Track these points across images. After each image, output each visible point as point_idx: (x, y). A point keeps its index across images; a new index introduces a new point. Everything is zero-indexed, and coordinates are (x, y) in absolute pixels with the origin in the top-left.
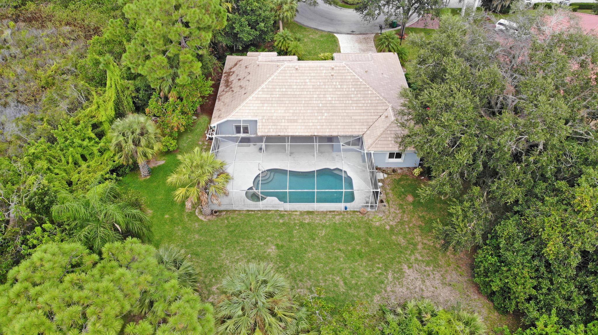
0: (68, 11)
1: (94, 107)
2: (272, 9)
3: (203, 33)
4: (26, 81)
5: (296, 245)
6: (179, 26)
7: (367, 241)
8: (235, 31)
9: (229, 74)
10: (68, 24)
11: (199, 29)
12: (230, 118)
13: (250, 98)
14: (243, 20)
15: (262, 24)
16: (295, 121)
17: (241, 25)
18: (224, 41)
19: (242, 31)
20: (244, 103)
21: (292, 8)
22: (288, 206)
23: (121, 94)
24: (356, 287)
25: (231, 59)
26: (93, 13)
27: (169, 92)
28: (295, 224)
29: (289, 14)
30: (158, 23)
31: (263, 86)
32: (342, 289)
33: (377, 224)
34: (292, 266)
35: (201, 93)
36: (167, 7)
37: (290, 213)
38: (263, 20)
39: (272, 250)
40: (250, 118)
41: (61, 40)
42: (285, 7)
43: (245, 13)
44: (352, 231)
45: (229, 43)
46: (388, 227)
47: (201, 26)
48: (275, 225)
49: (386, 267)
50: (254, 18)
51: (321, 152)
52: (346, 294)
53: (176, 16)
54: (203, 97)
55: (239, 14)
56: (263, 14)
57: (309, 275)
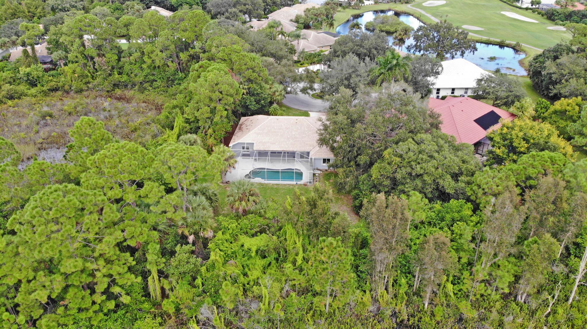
0: (144, 95)
1: (167, 136)
2: (269, 94)
3: (229, 98)
4: (122, 128)
6: (217, 93)
8: (247, 104)
9: (241, 125)
10: (144, 102)
11: (227, 95)
12: (240, 141)
13: (251, 132)
14: (252, 98)
15: (263, 101)
16: (274, 143)
17: (250, 102)
18: (241, 110)
19: (251, 105)
20: (248, 135)
21: (281, 94)
22: (266, 181)
23: (181, 131)
25: (243, 119)
26: (160, 97)
27: (208, 129)
28: (269, 189)
29: (279, 98)
30: (207, 91)
31: (259, 127)
35: (225, 129)
36: (212, 83)
37: (267, 184)
38: (264, 100)
40: (250, 142)
41: (142, 109)
42: (277, 94)
43: (253, 95)
45: (243, 111)
47: (228, 94)
50: (258, 98)
51: (288, 162)
53: (216, 88)
54: (226, 132)
55: (250, 96)
56: (264, 96)
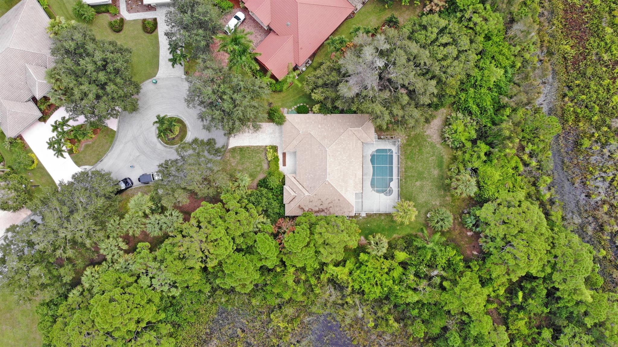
5: (416, 174)
7: (413, 146)
22: (395, 177)
24: (434, 153)
28: (405, 175)
32: (434, 158)
33: (405, 141)
34: (425, 176)
37: (399, 177)
39: (418, 183)
44: (409, 152)
46: (407, 137)
48: (406, 183)
49: (426, 141)
52: (436, 156)
57: (429, 169)
